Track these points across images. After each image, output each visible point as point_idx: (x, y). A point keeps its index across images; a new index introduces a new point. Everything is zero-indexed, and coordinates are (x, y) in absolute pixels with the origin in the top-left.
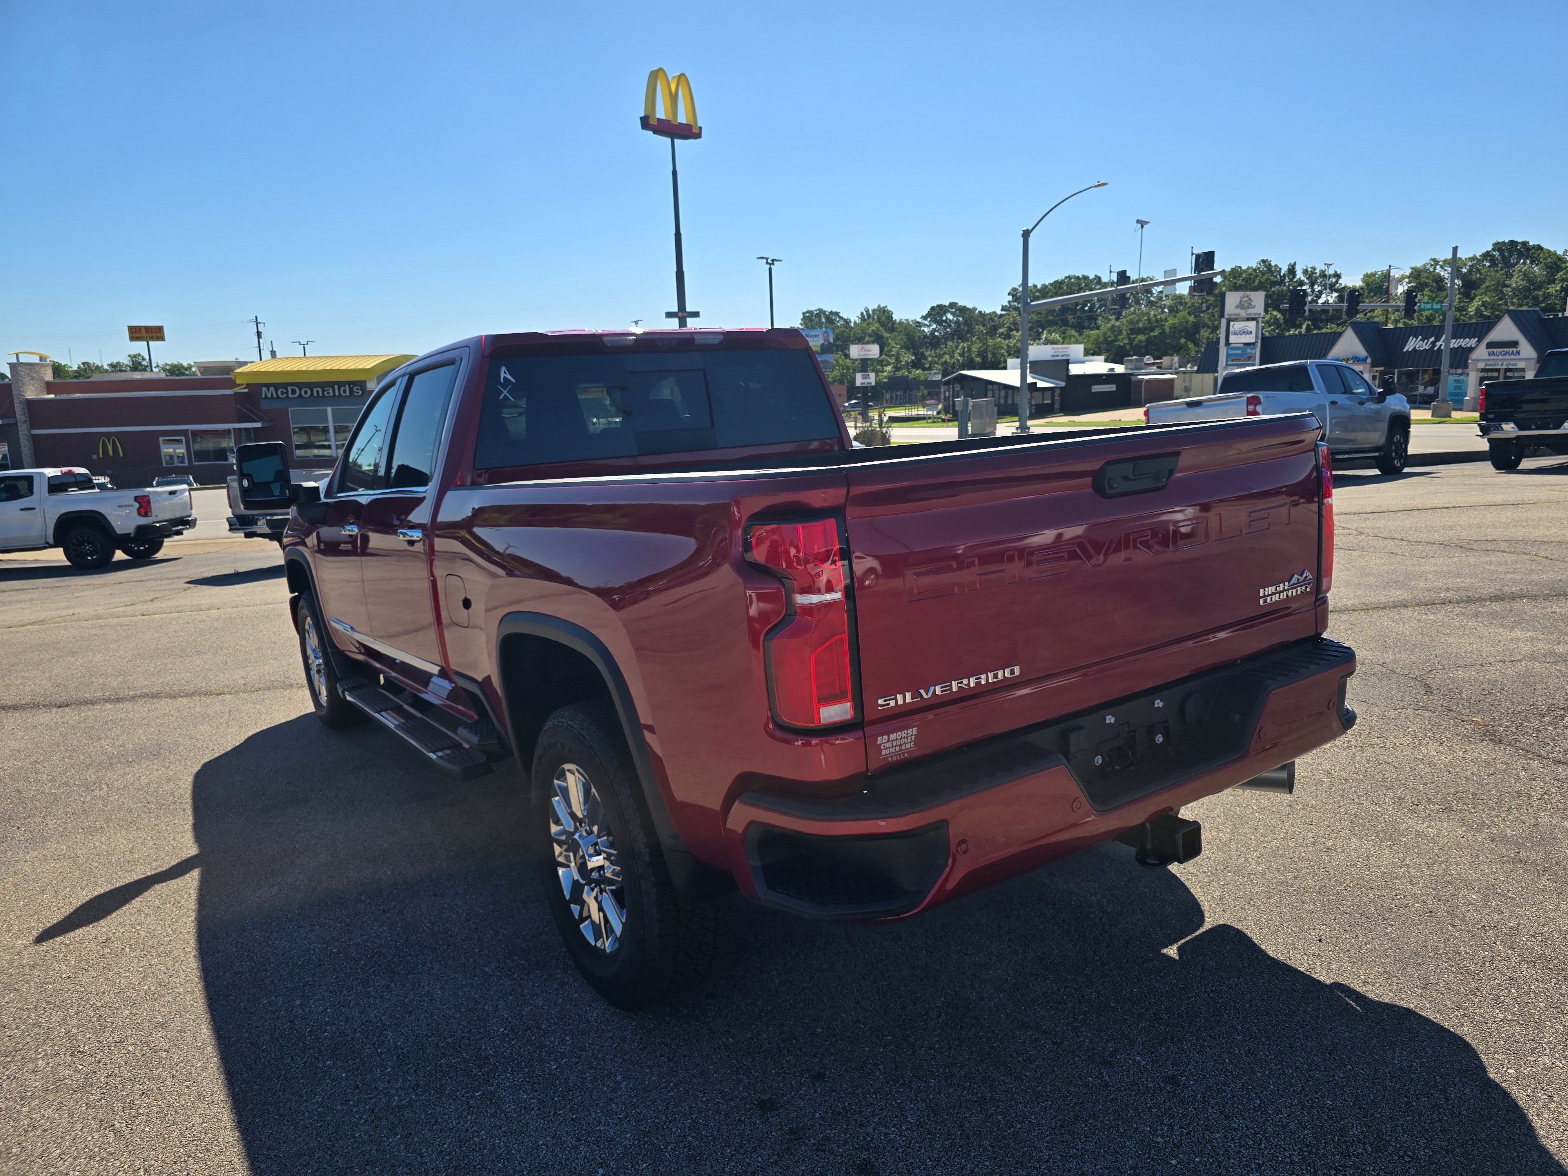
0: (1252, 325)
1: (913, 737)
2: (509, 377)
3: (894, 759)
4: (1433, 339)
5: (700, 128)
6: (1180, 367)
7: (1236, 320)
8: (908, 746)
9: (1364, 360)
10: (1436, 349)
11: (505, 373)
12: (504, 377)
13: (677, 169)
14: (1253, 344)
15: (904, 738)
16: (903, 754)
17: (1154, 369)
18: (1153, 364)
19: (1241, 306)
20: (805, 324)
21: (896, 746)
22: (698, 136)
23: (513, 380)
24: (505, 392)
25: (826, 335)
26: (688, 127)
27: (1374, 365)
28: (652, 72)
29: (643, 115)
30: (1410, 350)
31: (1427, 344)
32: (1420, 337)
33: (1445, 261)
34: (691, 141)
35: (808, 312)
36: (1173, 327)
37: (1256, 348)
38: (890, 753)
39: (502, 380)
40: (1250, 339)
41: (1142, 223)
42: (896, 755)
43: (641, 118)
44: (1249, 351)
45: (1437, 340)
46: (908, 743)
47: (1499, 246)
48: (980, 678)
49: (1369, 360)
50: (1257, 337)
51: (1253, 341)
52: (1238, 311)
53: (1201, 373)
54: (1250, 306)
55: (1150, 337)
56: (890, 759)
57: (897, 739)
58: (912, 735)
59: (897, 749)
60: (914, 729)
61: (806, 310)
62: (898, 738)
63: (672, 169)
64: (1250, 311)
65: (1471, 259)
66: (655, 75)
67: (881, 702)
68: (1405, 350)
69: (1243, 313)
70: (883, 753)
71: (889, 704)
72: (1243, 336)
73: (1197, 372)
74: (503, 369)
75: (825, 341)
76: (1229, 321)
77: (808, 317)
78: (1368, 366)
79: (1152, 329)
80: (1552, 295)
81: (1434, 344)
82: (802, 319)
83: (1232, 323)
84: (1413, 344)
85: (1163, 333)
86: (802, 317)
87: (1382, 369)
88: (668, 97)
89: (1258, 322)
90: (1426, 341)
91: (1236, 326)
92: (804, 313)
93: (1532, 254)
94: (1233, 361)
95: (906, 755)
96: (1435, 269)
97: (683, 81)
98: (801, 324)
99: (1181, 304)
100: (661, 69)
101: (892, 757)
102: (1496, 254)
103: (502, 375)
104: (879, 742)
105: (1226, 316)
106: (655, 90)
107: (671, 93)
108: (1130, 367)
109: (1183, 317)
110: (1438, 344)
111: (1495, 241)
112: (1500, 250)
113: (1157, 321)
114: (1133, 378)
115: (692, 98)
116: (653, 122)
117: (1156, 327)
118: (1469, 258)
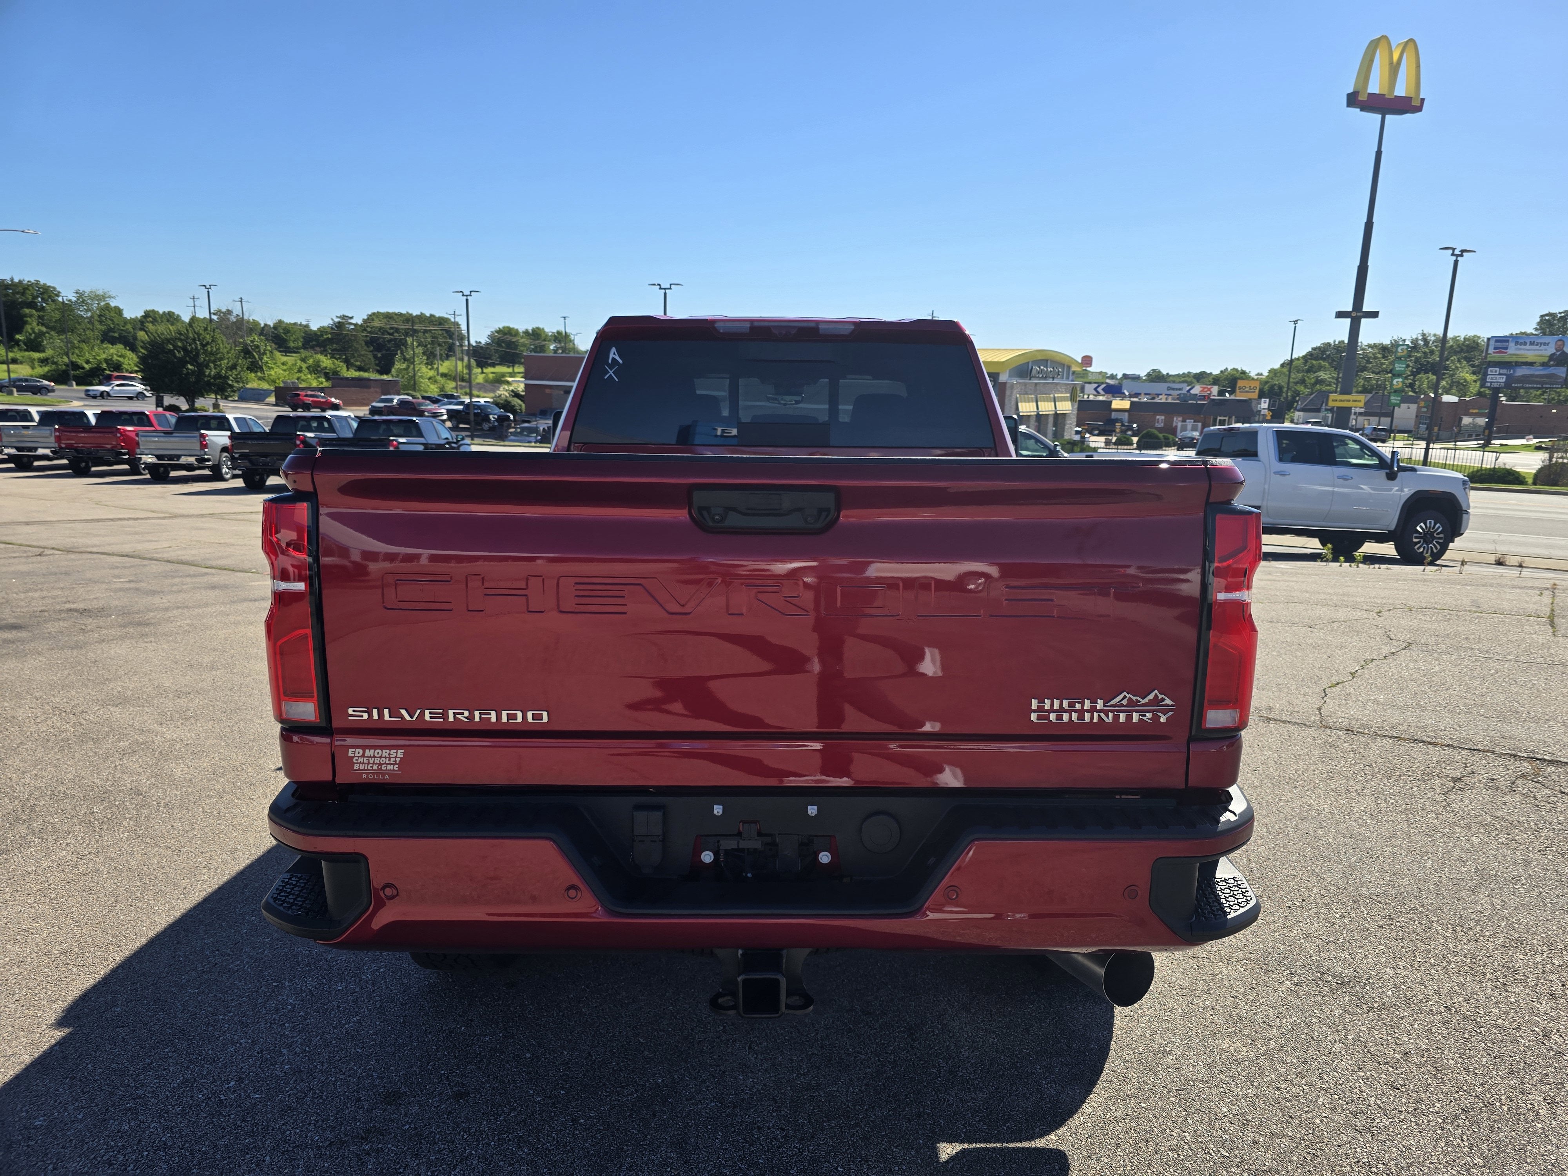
1: (398, 760)
2: (617, 358)
3: (371, 777)
5: (1423, 100)
8: (390, 767)
11: (614, 354)
12: (613, 358)
13: (1383, 149)
15: (385, 757)
16: (383, 775)
20: (1541, 328)
21: (374, 763)
22: (1419, 109)
23: (621, 362)
24: (611, 372)
25: (1559, 343)
26: (1408, 99)
28: (1372, 42)
29: (1351, 91)
34: (1408, 116)
35: (1550, 314)
38: (364, 770)
39: (610, 361)
42: (373, 774)
43: (1348, 95)
46: (390, 764)
48: (490, 714)
56: (364, 776)
57: (374, 757)
58: (396, 757)
59: (375, 767)
60: (399, 751)
61: (1546, 312)
62: (376, 755)
63: (1376, 150)
66: (1374, 45)
67: (350, 711)
70: (356, 767)
71: (362, 716)
74: (614, 350)
75: (1557, 351)
77: (1548, 320)
82: (1538, 324)
86: (1538, 320)
88: (1386, 69)
92: (1542, 316)
95: (387, 776)
97: (1410, 48)
98: (1536, 329)
100: (1385, 37)
101: (368, 774)
103: (611, 356)
104: (350, 754)
106: (1371, 61)
107: (1391, 63)
115: (1418, 66)
116: (1363, 97)
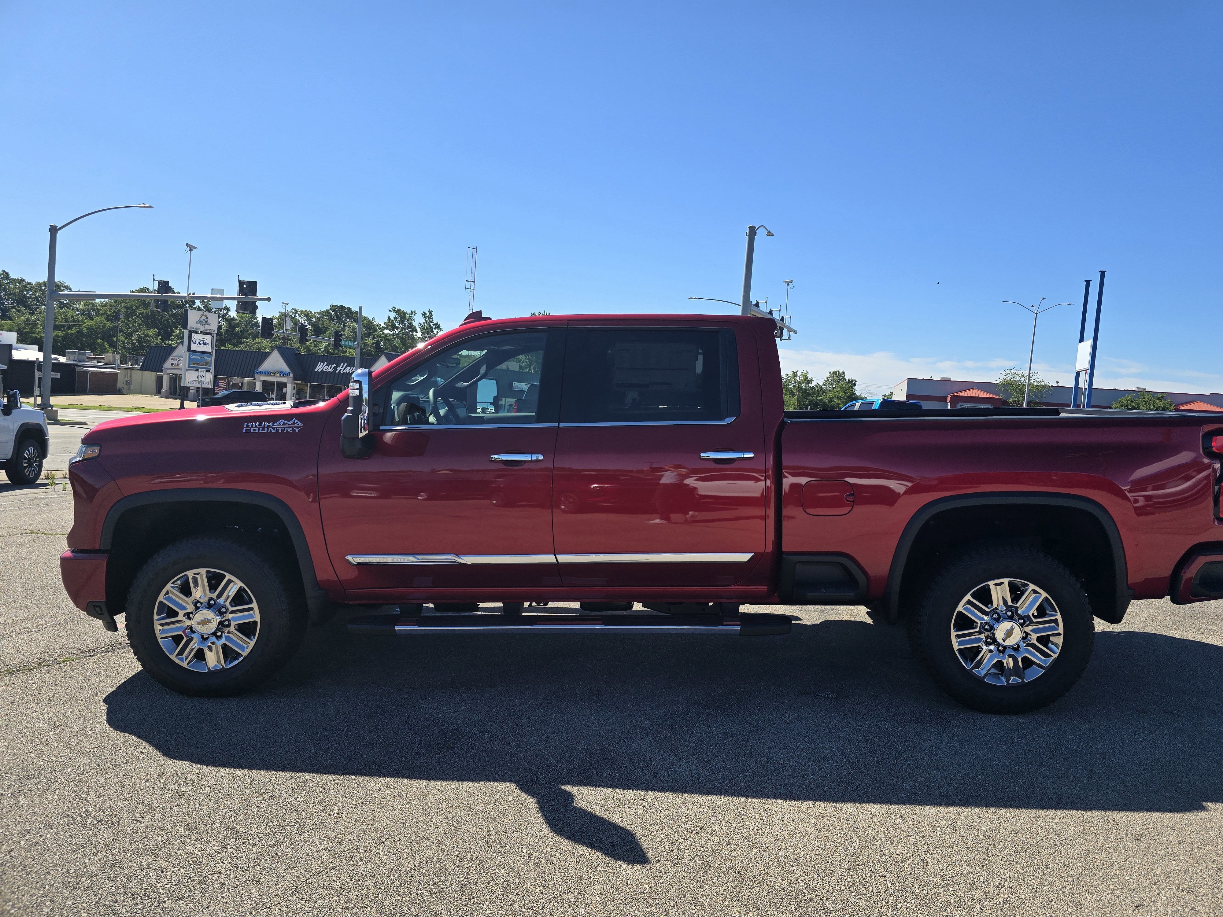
0: (208, 338)
4: (335, 365)
6: (122, 363)
7: (196, 332)
9: (287, 375)
10: (337, 372)
14: (209, 353)
17: (95, 363)
18: (95, 358)
19: (200, 322)
27: (295, 378)
30: (319, 371)
31: (330, 368)
32: (326, 363)
33: (302, 311)
36: (90, 328)
37: (211, 356)
40: (207, 349)
41: (191, 248)
44: (206, 358)
45: (338, 366)
47: (334, 308)
49: (291, 375)
50: (212, 348)
51: (209, 350)
52: (198, 326)
53: (142, 370)
54: (207, 323)
55: (68, 333)
64: (207, 327)
65: (319, 313)
68: (316, 370)
69: (202, 328)
72: (202, 346)
73: (140, 369)
76: (191, 332)
78: (291, 379)
79: (70, 328)
80: (369, 345)
81: (335, 368)
83: (193, 335)
84: (320, 367)
85: (80, 333)
87: (299, 382)
89: (213, 337)
90: (330, 366)
91: (196, 337)
93: (355, 316)
94: (194, 364)
96: (295, 316)
99: (93, 310)
102: (333, 313)
105: (189, 328)
108: (72, 358)
109: (101, 322)
110: (339, 369)
111: (331, 304)
112: (334, 310)
113: (74, 321)
114: (77, 369)
117: (74, 326)
118: (317, 312)
